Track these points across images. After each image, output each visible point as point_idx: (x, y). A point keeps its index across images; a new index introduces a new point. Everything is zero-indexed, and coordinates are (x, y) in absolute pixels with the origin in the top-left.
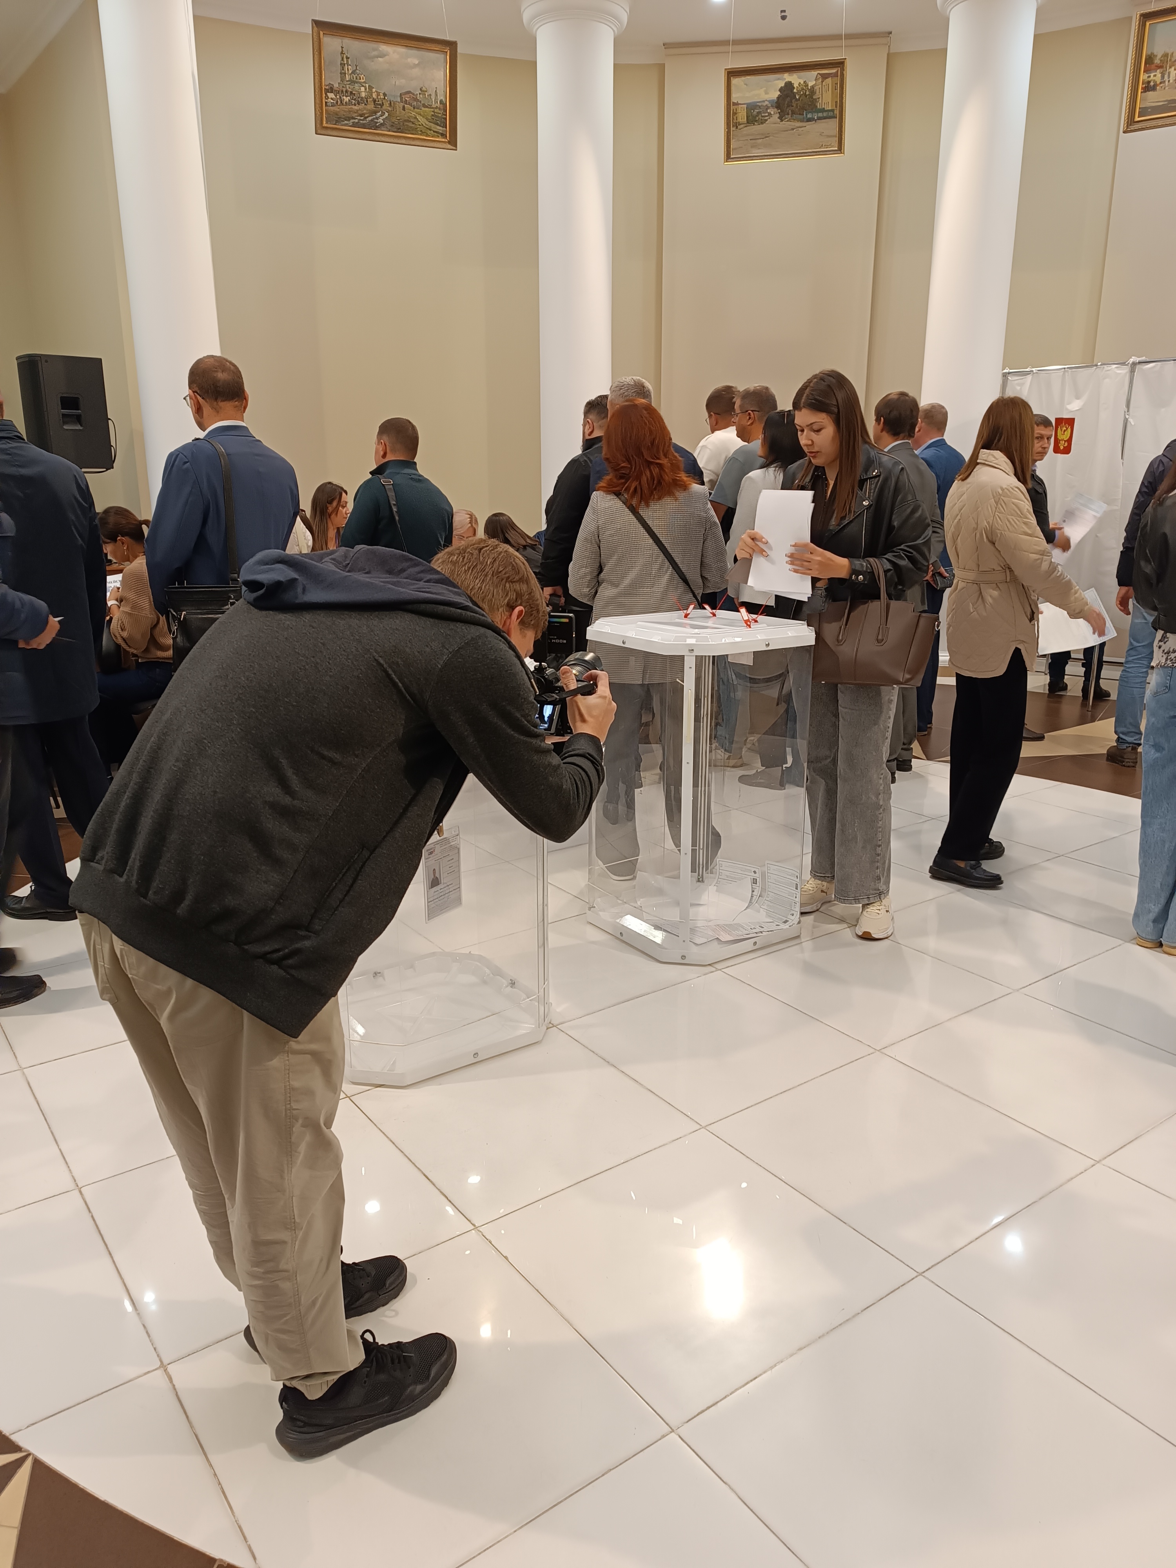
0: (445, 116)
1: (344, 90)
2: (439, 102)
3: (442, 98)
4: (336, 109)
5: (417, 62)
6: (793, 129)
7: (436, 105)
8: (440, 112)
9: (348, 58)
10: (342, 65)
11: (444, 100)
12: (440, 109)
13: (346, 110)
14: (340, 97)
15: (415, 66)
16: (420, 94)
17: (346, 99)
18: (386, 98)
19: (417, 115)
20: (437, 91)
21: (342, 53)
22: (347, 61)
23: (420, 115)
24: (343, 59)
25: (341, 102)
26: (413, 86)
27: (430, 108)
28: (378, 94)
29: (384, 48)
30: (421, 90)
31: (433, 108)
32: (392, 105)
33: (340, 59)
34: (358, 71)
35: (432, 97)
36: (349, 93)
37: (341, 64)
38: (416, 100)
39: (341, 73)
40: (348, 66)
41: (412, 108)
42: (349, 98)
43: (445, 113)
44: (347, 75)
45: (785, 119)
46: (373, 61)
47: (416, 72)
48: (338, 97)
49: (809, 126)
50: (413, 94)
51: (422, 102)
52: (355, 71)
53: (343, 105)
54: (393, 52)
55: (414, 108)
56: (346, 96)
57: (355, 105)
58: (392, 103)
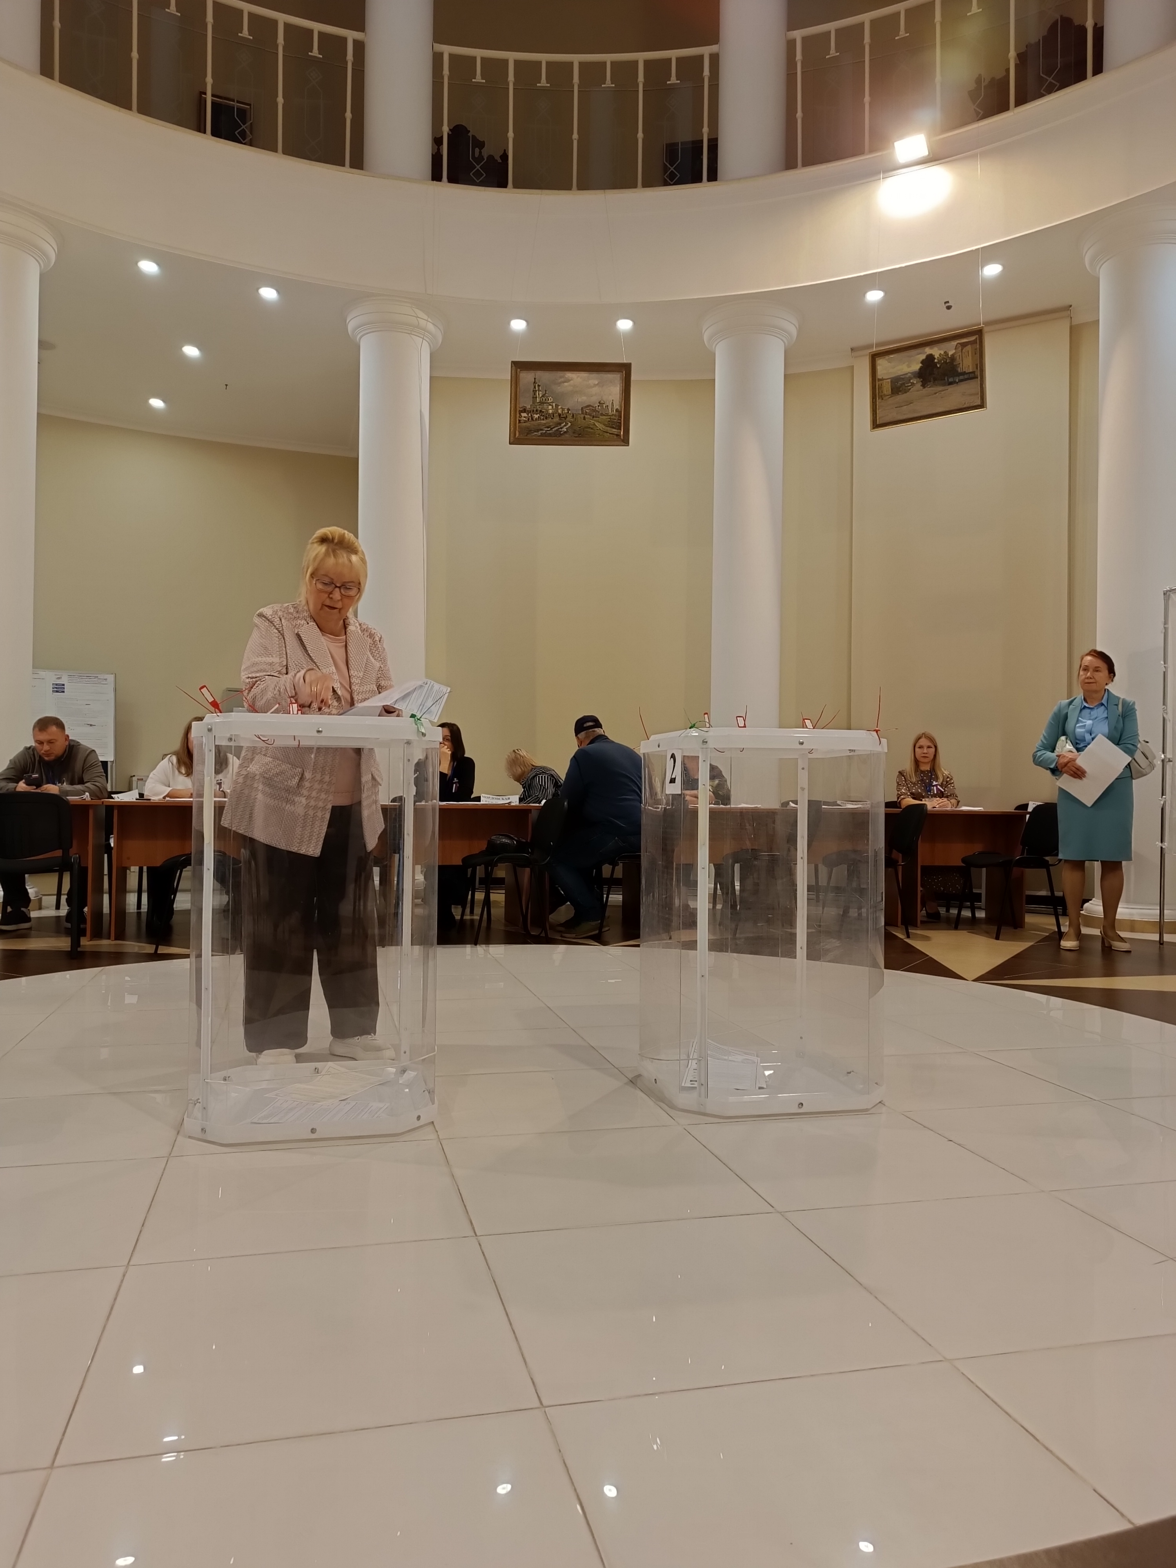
0: (619, 421)
1: (535, 409)
2: (614, 411)
3: (618, 407)
4: (527, 424)
5: (597, 383)
6: (936, 393)
7: (613, 413)
8: (615, 418)
9: (539, 386)
10: (535, 392)
11: (619, 408)
12: (615, 415)
13: (536, 424)
14: (532, 416)
15: (595, 385)
16: (598, 406)
17: (536, 416)
18: (570, 412)
19: (595, 422)
20: (614, 403)
21: (534, 383)
22: (539, 388)
23: (599, 422)
24: (535, 387)
25: (532, 419)
26: (594, 400)
27: (607, 416)
28: (563, 409)
29: (569, 375)
30: (599, 403)
31: (610, 416)
32: (575, 417)
33: (533, 387)
34: (547, 395)
35: (609, 407)
36: (539, 411)
37: (533, 391)
38: (595, 411)
39: (533, 397)
40: (539, 391)
41: (592, 418)
42: (539, 415)
43: (620, 419)
44: (538, 399)
45: (927, 386)
46: (559, 386)
47: (595, 390)
48: (530, 415)
49: (951, 389)
50: (593, 407)
51: (600, 412)
52: (545, 394)
53: (533, 420)
54: (576, 378)
55: (593, 417)
56: (536, 414)
57: (543, 419)
58: (575, 415)
